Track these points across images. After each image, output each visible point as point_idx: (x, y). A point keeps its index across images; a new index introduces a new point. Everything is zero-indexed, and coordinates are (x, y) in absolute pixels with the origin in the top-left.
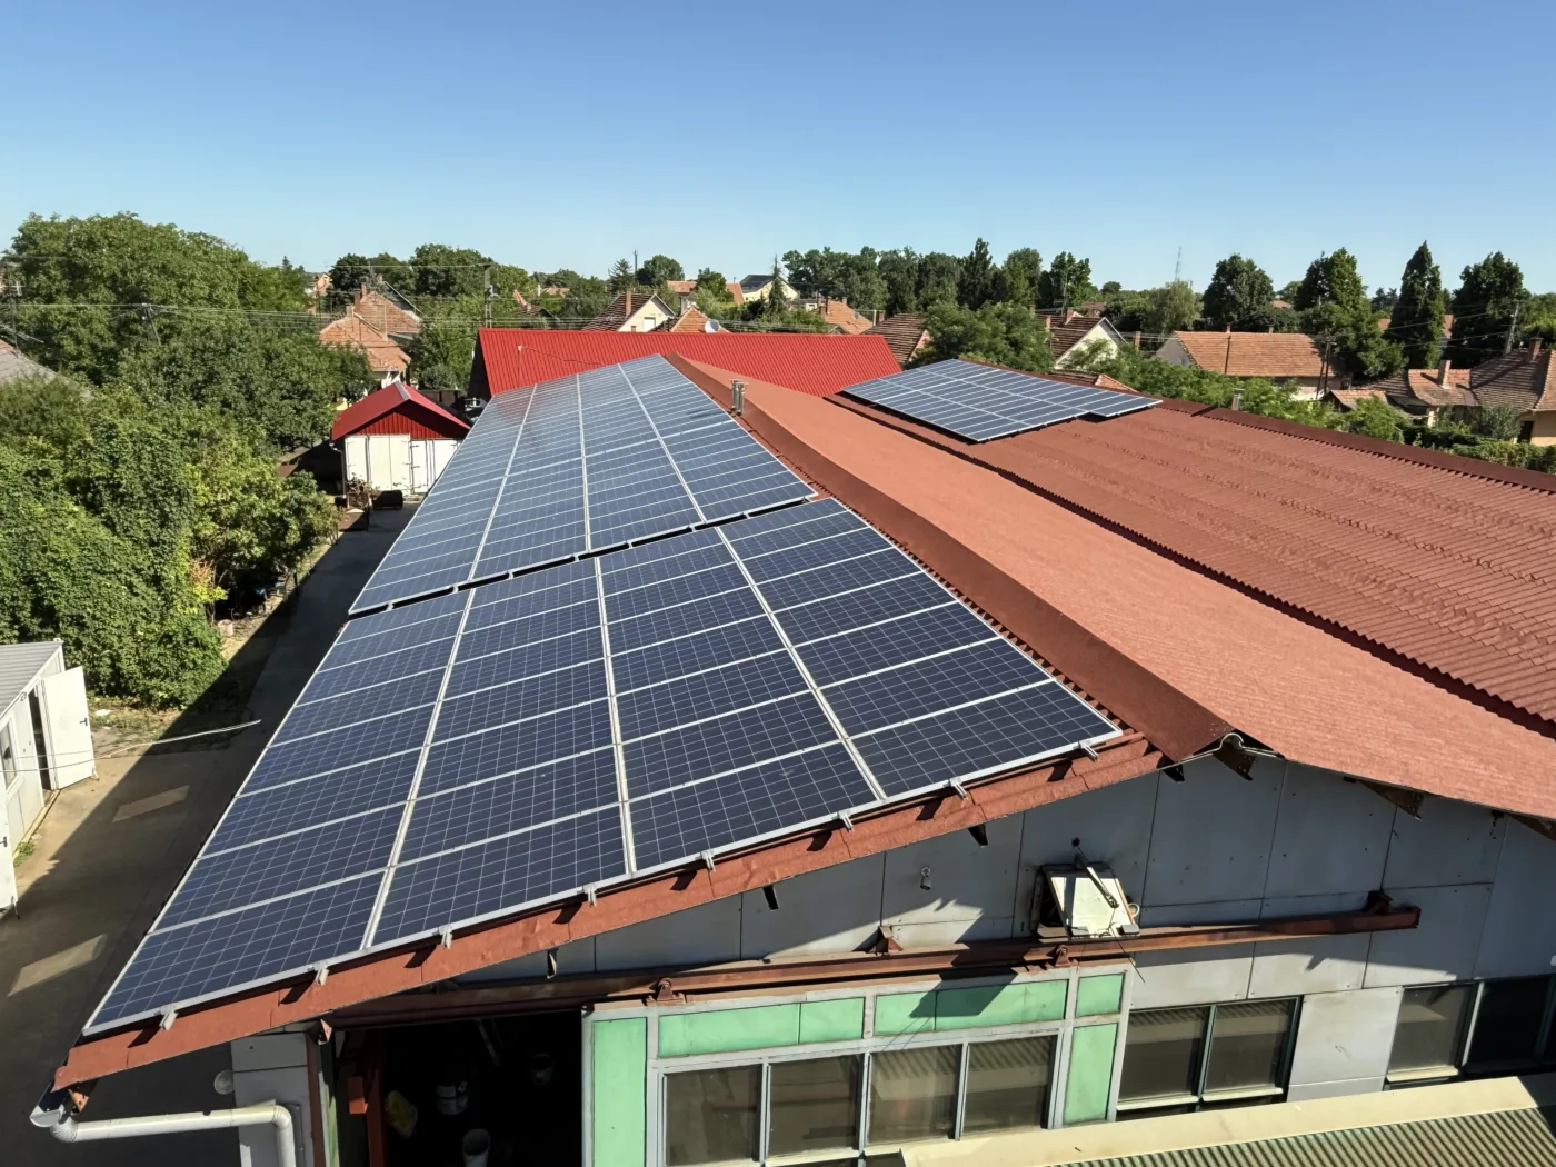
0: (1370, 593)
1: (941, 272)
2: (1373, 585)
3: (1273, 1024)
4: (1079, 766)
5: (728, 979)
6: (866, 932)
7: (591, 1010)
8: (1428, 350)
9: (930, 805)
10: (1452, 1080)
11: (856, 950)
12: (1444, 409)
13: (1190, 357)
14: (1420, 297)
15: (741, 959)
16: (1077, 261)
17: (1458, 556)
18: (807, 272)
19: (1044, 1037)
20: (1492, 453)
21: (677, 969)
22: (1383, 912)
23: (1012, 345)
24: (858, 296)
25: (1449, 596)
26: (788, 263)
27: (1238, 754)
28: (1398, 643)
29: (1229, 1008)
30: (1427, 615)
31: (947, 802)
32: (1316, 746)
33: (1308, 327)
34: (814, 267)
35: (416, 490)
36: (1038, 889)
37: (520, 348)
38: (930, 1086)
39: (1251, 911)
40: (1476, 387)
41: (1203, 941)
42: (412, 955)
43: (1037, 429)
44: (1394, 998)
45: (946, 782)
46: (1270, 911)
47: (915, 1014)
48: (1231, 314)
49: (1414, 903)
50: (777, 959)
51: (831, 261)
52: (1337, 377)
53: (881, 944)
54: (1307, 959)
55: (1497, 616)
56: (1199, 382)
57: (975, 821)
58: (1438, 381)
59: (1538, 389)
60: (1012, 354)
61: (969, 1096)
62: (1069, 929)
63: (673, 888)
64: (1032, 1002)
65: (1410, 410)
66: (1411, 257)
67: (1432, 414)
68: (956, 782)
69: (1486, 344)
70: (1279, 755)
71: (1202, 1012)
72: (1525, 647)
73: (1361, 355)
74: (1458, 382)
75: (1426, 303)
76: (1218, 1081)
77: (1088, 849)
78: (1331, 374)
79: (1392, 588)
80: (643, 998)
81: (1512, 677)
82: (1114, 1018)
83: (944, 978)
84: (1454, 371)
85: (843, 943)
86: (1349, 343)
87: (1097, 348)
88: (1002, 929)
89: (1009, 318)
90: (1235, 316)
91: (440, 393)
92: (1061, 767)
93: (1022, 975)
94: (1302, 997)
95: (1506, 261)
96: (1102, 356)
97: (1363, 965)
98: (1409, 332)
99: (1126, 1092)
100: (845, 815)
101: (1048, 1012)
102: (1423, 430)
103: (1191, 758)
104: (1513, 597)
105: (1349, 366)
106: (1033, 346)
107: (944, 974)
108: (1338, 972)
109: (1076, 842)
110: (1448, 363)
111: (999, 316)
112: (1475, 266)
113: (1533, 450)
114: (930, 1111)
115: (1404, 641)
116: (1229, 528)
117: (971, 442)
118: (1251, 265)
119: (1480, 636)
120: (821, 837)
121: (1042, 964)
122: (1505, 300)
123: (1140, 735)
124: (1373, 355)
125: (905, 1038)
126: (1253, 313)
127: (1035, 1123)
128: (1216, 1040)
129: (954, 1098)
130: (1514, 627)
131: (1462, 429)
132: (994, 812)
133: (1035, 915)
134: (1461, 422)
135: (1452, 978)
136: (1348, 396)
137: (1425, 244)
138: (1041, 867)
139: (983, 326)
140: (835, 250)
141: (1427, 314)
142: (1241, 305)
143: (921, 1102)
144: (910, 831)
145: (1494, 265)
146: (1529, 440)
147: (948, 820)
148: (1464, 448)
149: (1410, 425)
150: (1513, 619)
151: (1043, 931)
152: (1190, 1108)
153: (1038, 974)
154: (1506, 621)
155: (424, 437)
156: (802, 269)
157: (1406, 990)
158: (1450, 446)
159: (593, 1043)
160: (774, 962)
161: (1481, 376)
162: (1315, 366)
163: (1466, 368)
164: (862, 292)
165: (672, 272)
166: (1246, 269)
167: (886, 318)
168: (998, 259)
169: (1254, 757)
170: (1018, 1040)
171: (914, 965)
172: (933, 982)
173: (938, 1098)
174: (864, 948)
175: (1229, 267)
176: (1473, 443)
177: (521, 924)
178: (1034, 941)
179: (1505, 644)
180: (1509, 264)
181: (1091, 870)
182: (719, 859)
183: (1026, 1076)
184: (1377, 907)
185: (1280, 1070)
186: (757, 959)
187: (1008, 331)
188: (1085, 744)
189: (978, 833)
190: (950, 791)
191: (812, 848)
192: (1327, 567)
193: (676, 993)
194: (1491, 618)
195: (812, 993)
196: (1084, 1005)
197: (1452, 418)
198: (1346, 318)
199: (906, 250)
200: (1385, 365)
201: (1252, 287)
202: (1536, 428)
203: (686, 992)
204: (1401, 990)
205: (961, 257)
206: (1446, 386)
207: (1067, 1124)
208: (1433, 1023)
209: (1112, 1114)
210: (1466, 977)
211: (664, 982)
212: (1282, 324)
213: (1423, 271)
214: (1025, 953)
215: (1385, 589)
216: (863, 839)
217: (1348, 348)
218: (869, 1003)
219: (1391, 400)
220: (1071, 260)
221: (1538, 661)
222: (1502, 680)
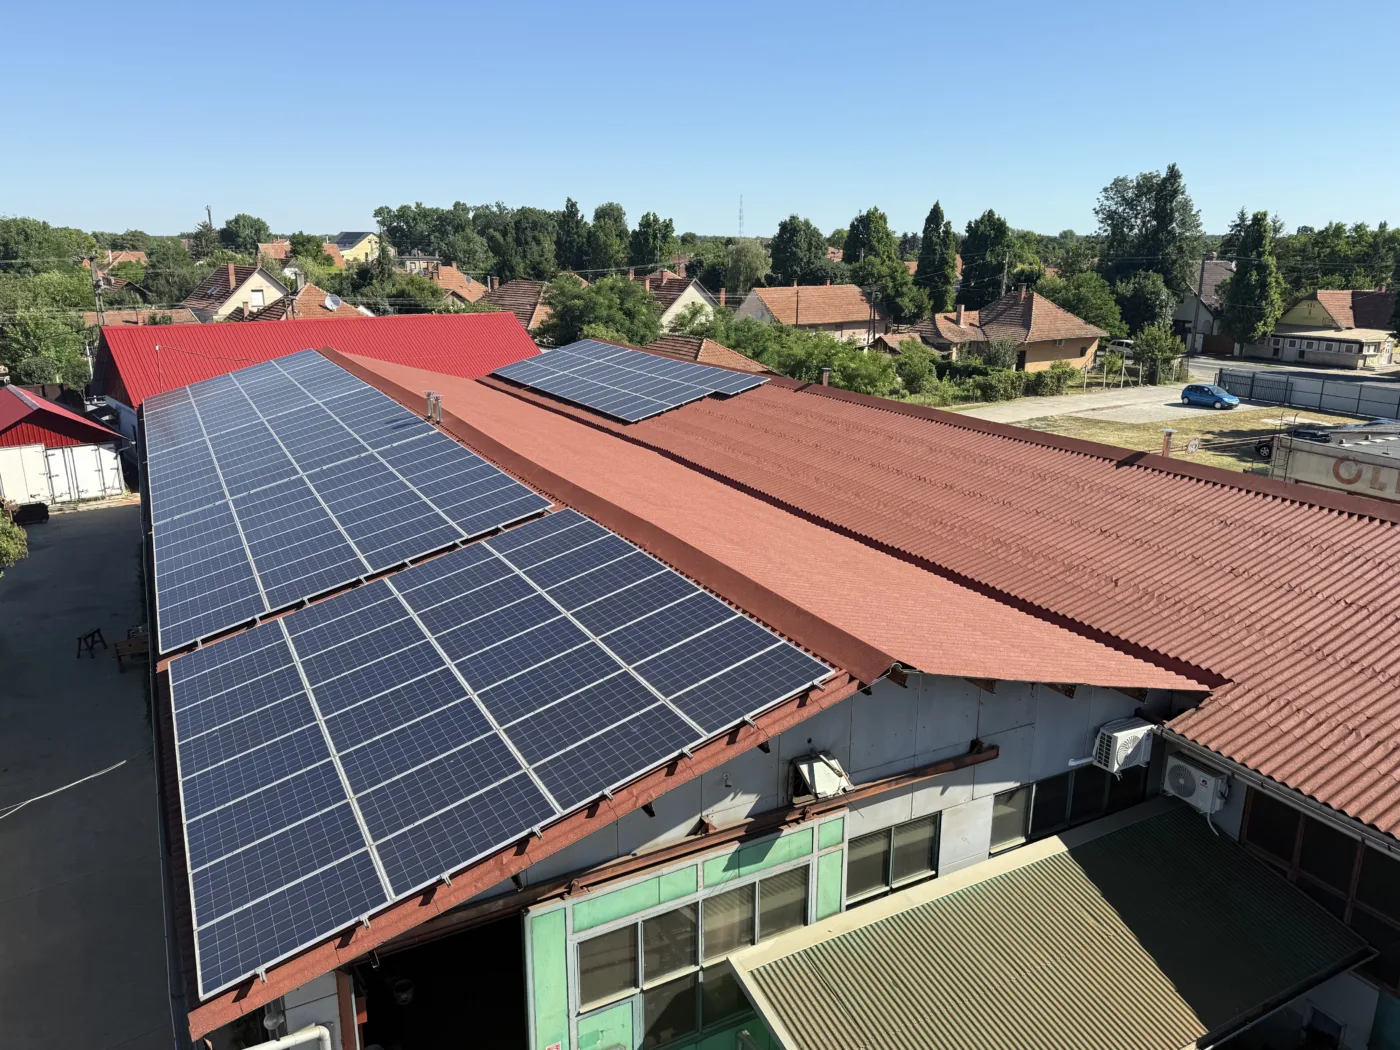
0: (939, 533)
1: (535, 226)
2: (940, 527)
3: (926, 832)
4: (813, 695)
5: (613, 871)
6: (693, 822)
7: (528, 911)
8: (946, 291)
9: (732, 735)
10: (1023, 845)
11: (688, 835)
12: (963, 345)
13: (768, 310)
14: (937, 247)
15: (618, 857)
16: (661, 220)
17: (990, 500)
18: (401, 228)
19: (801, 867)
20: (999, 381)
21: (581, 872)
22: (979, 752)
23: (625, 313)
24: (462, 256)
25: (989, 530)
26: (379, 219)
27: (899, 674)
28: (962, 568)
29: (902, 827)
30: (977, 546)
31: (742, 731)
32: (936, 660)
33: (859, 279)
34: (407, 223)
35: (58, 500)
36: (791, 774)
37: (157, 348)
38: (736, 915)
39: (908, 765)
40: (984, 325)
41: (884, 789)
42: (422, 897)
43: (677, 408)
44: (991, 800)
45: (741, 719)
46: (919, 762)
47: (726, 869)
48: (795, 268)
49: (994, 744)
50: (640, 851)
51: (425, 217)
52: (882, 319)
53: (703, 828)
54: (940, 789)
55: (1019, 542)
56: (779, 336)
57: (762, 739)
58: (957, 322)
59: (1026, 324)
60: (627, 323)
61: (761, 915)
62: (816, 795)
63: (587, 817)
64: (794, 846)
65: (939, 347)
66: (928, 214)
67: (954, 349)
68: (747, 717)
69: (988, 285)
70: (920, 671)
71: (886, 833)
72: (1037, 563)
73: (898, 300)
74: (971, 321)
75: (943, 254)
76: (899, 875)
77: (818, 744)
78: (877, 318)
79: (953, 527)
80: (561, 896)
81: (1031, 585)
82: (840, 846)
83: (741, 842)
84: (968, 313)
85: (679, 833)
86: (889, 291)
87: (696, 311)
88: (772, 804)
89: (621, 291)
90: (798, 269)
91: (43, 387)
92: (803, 698)
93: (786, 830)
94: (941, 812)
95: (996, 216)
96: (702, 319)
97: (971, 787)
98: (931, 279)
99: (851, 892)
100: (686, 750)
101: (805, 851)
102: (950, 364)
103: (876, 681)
104: (1027, 527)
105: (889, 311)
106: (644, 315)
107: (740, 839)
108: (958, 793)
109: (810, 741)
110: (963, 307)
111: (612, 289)
112: (976, 221)
113: (1027, 375)
114: (737, 931)
115: (965, 566)
116: (840, 489)
117: (625, 423)
118: (807, 224)
119: (1010, 558)
120: (671, 767)
121: (796, 821)
122: (999, 249)
123: (844, 671)
124: (907, 300)
125: (721, 886)
126: (812, 266)
127: (800, 924)
128: (897, 849)
129: (753, 918)
130: (1030, 549)
131: (977, 362)
132: (772, 731)
133: (790, 791)
134: (976, 355)
135: (1018, 784)
136: (892, 340)
137: (937, 203)
138: (792, 760)
139: (601, 300)
140: (428, 205)
141: (944, 262)
142: (802, 260)
143: (731, 928)
144: (727, 754)
145: (988, 220)
146: (1023, 368)
147: (746, 743)
148: (979, 378)
149: (940, 360)
150: (1028, 543)
151: (796, 800)
152: (885, 894)
153: (796, 828)
154: (1024, 545)
155: (60, 445)
156: (395, 224)
157: (996, 796)
158: (970, 377)
159: (532, 932)
160: (639, 855)
161: (987, 316)
162: (864, 312)
163: (976, 310)
164: (465, 252)
165: (258, 231)
166: (803, 228)
167: (500, 285)
168: (587, 215)
169: (907, 675)
170: (786, 873)
171: (724, 837)
172: (735, 846)
173: (741, 922)
174: (693, 832)
175: (789, 228)
176: (985, 373)
177: (491, 861)
178: (790, 807)
179: (1025, 562)
180: (999, 219)
181: (822, 756)
182: (615, 792)
183: (792, 896)
184: (976, 749)
185: (933, 862)
186: (628, 854)
187: (622, 304)
188: (816, 682)
189: (764, 747)
190: (744, 723)
191: (668, 775)
192: (909, 515)
193: (582, 888)
194: (1015, 544)
195: (665, 869)
196: (823, 842)
197: (969, 352)
198: (885, 270)
199: (498, 206)
200: (916, 307)
201: (810, 244)
202: (1028, 356)
203: (587, 886)
204: (993, 797)
205: (552, 212)
206: (962, 326)
207: (818, 920)
208: (1013, 813)
209: (844, 907)
210: (1026, 781)
211: (574, 882)
212: (836, 276)
213: (938, 226)
214: (786, 816)
215: (948, 528)
216: (699, 762)
217: (888, 294)
218: (700, 867)
219: (925, 340)
220: (656, 220)
221: (1045, 572)
222: (1025, 587)
